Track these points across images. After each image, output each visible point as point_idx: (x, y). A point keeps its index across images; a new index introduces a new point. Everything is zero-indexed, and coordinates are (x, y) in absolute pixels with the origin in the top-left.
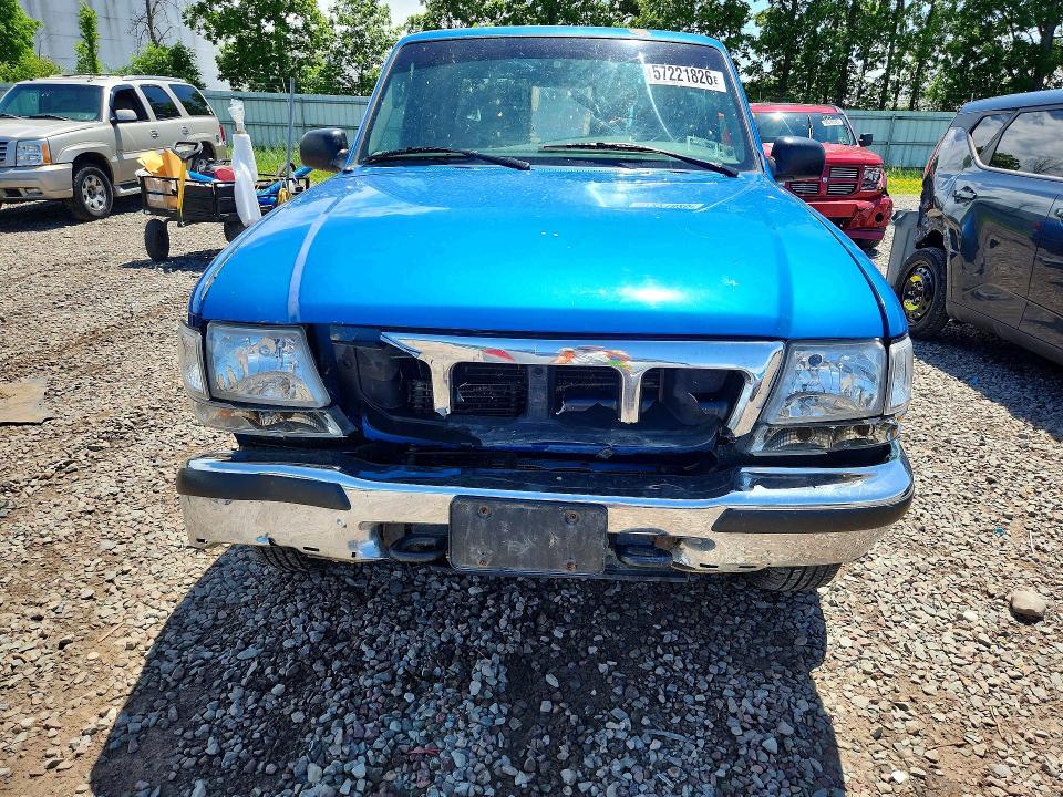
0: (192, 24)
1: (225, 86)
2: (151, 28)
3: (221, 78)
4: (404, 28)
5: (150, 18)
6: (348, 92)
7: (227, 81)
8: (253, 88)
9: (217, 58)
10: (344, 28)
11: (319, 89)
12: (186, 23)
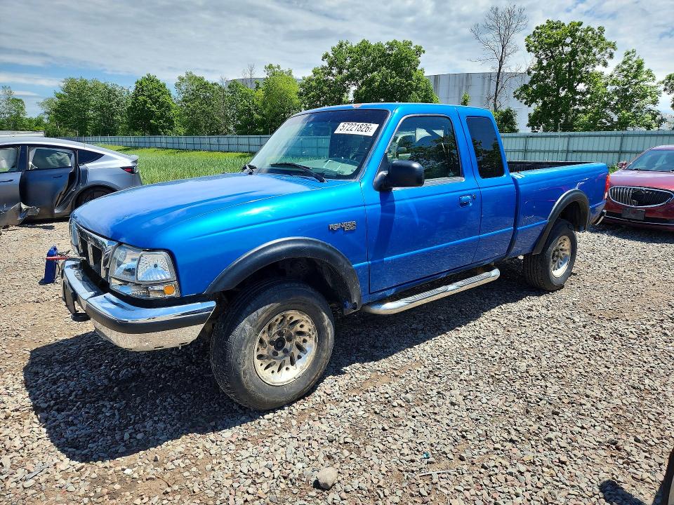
0: (518, 97)
1: (529, 130)
2: (495, 101)
3: (528, 126)
4: (663, 82)
5: (496, 96)
6: (608, 129)
7: (530, 128)
8: (545, 130)
9: (529, 114)
10: (614, 87)
11: (587, 128)
12: (514, 97)
